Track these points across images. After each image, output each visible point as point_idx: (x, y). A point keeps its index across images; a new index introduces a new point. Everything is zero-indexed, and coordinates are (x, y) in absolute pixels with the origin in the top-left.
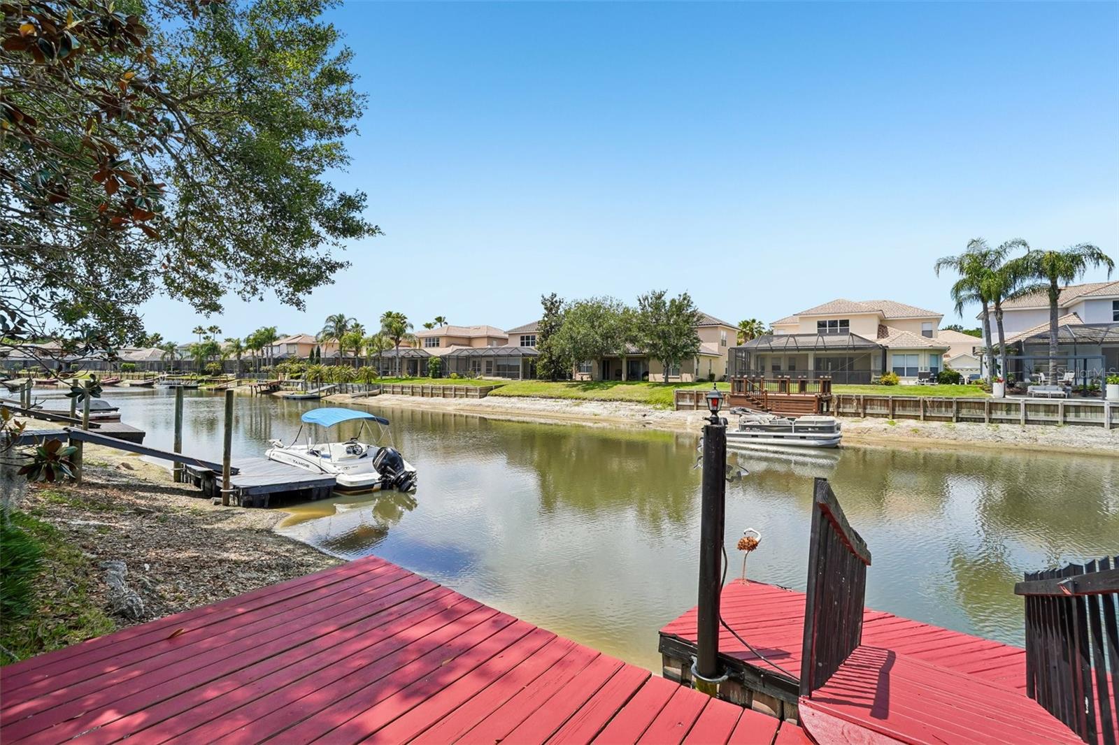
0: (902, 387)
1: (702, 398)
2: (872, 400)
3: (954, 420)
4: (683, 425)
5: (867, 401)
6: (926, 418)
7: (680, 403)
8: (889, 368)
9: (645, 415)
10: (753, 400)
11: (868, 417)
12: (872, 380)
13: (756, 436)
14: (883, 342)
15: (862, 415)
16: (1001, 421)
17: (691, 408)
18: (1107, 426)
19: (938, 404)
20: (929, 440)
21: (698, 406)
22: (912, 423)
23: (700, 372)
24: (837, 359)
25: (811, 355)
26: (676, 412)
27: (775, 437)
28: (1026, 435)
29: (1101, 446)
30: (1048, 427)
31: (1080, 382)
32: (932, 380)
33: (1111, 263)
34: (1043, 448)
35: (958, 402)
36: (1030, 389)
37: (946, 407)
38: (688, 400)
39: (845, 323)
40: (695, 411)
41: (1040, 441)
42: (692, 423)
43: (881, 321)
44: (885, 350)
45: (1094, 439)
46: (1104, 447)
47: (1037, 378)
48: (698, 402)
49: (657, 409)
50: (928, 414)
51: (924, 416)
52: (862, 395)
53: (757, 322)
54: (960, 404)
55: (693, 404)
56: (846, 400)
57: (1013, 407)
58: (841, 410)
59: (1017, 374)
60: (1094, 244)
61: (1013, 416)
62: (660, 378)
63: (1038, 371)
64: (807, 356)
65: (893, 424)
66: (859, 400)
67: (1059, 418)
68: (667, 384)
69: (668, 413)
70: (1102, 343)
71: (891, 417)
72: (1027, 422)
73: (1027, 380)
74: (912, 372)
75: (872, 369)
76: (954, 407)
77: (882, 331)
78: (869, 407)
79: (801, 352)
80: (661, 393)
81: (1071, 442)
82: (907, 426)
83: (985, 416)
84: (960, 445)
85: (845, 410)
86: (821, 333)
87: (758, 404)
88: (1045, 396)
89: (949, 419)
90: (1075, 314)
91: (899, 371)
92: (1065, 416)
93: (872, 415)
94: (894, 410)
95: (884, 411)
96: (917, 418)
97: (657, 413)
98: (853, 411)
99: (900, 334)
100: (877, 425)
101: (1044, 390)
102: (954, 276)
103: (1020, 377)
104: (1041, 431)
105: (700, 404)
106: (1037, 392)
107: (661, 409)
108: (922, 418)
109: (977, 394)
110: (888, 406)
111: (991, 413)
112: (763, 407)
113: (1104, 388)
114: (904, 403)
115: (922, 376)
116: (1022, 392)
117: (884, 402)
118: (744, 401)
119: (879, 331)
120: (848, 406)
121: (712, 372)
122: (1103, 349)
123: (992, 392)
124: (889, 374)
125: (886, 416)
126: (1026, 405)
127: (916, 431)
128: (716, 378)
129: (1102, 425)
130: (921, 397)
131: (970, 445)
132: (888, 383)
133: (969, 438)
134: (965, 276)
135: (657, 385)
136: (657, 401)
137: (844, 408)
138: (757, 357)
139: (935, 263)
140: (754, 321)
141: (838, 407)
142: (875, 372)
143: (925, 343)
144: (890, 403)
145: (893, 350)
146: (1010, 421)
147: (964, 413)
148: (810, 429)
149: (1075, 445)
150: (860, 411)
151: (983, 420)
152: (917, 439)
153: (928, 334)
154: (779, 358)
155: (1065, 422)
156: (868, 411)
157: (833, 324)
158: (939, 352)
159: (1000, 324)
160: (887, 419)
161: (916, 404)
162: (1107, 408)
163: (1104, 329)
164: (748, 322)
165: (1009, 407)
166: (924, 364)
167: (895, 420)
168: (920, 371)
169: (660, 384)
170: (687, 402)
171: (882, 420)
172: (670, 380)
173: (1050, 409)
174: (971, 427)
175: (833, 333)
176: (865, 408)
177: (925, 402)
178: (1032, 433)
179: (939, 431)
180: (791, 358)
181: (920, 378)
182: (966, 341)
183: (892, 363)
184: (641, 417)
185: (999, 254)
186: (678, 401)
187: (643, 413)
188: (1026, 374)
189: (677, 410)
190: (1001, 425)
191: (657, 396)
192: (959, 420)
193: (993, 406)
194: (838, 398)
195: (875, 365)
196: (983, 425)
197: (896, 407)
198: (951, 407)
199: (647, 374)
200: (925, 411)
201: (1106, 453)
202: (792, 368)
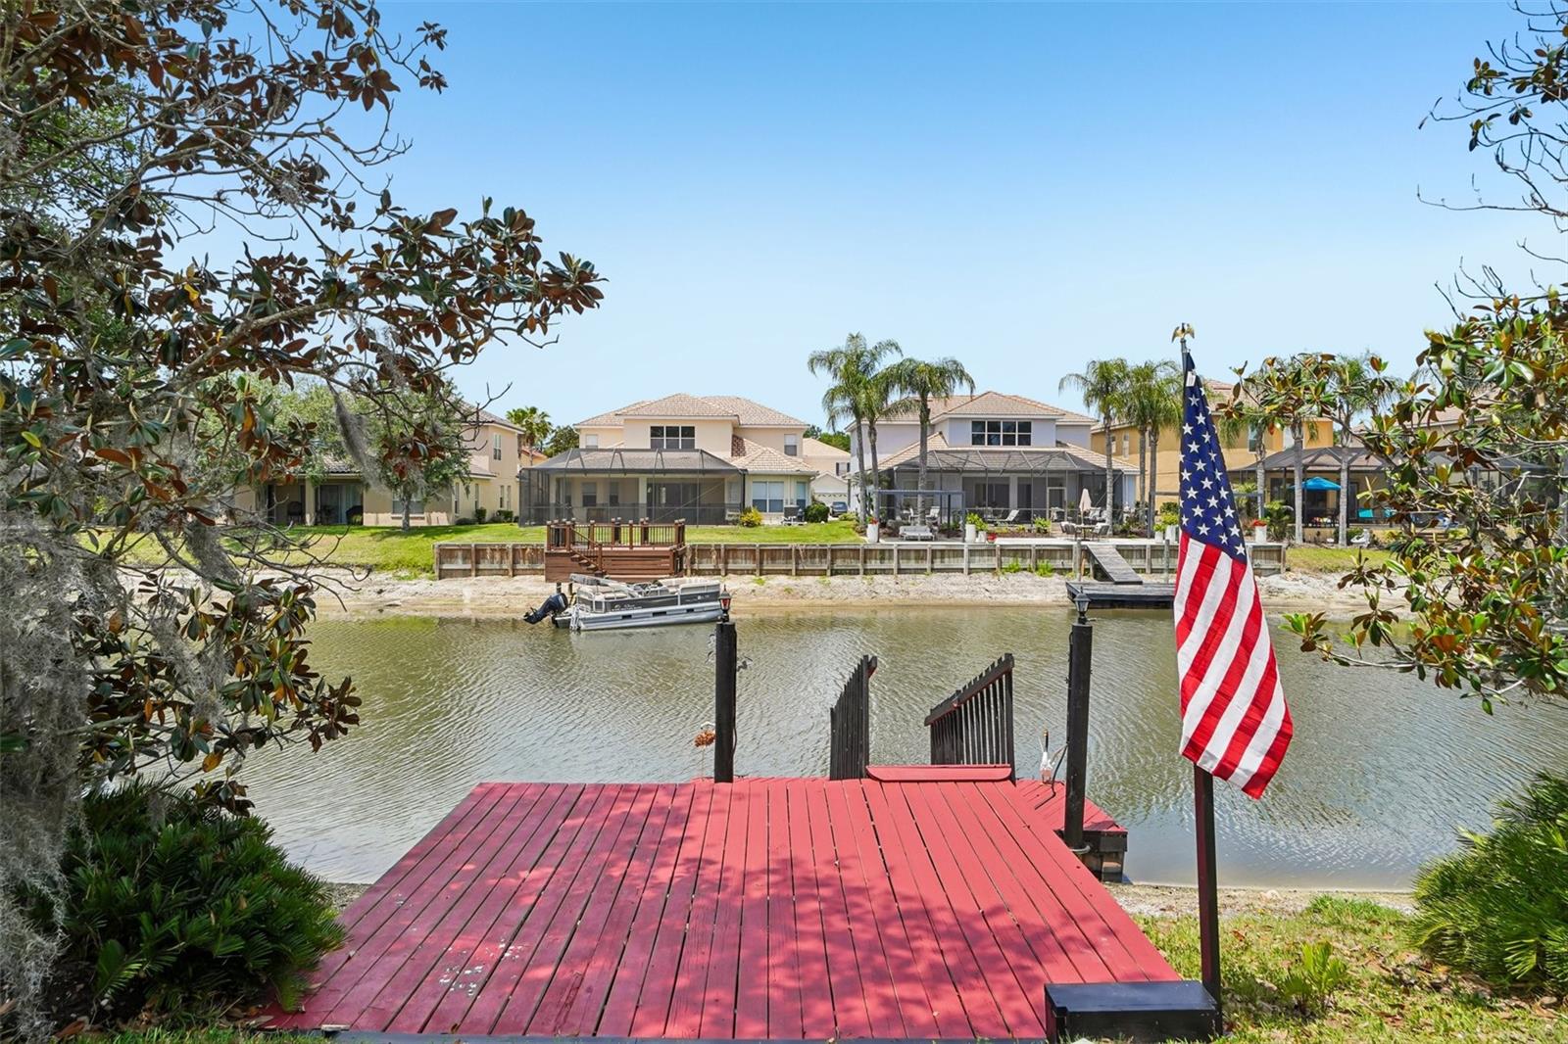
0: (767, 529)
1: (484, 558)
2: (735, 550)
3: (829, 573)
4: (459, 602)
5: (729, 552)
6: (799, 573)
7: (445, 567)
8: (749, 503)
9: (381, 592)
10: (581, 559)
11: (730, 575)
12: (727, 518)
13: (629, 617)
14: (738, 463)
15: (723, 573)
16: (876, 572)
17: (466, 573)
18: (966, 571)
19: (812, 553)
20: (804, 602)
21: (477, 570)
22: (782, 579)
23: (460, 507)
24: (678, 485)
25: (643, 479)
26: (439, 582)
27: (655, 614)
28: (898, 587)
29: (960, 595)
30: (918, 576)
31: (945, 520)
32: (799, 519)
33: (971, 382)
34: (915, 602)
35: (832, 550)
36: (902, 529)
37: (821, 558)
38: (460, 561)
39: (689, 432)
40: (473, 579)
41: (912, 595)
42: (473, 600)
43: (734, 428)
44: (743, 474)
45: (955, 588)
46: (964, 596)
47: (907, 515)
48: (477, 563)
49: (401, 579)
50: (801, 568)
51: (797, 570)
52: (722, 544)
53: (539, 412)
54: (835, 552)
55: (468, 566)
56: (703, 551)
57: (887, 554)
58: (696, 566)
59: (889, 510)
60: (959, 360)
61: (886, 565)
62: (387, 519)
63: (907, 508)
64: (637, 481)
65: (762, 583)
66: (719, 550)
67: (927, 565)
68: (408, 531)
69: (423, 584)
70: (963, 471)
71: (757, 573)
72: (900, 571)
73: (898, 518)
74: (776, 506)
75: (726, 502)
76: (829, 557)
77: (737, 447)
78: (731, 561)
79: (628, 476)
80: (401, 548)
81: (938, 592)
82: (779, 585)
83: (860, 566)
84: (837, 606)
85: (702, 567)
86: (656, 446)
87: (588, 564)
88: (915, 539)
89: (823, 573)
90: (941, 433)
91: (760, 505)
92: (932, 562)
93: (735, 572)
94: (761, 563)
95: (750, 565)
96: (787, 572)
97: (404, 586)
98: (711, 566)
99: (760, 451)
100: (743, 585)
101: (916, 532)
102: (826, 380)
103: (891, 515)
104: (911, 581)
105: (481, 566)
106: (908, 534)
107: (409, 579)
108: (794, 572)
109: (852, 538)
110: (754, 559)
111: (865, 562)
112: (596, 569)
113: (964, 526)
114: (774, 554)
115: (788, 512)
116: (894, 533)
117: (750, 552)
118: (567, 561)
119: (733, 445)
120: (705, 560)
121: (479, 507)
122: (964, 478)
123: (865, 535)
124: (750, 511)
125: (751, 572)
126: (898, 551)
127: (788, 591)
128: (488, 517)
129: (961, 570)
130: (792, 545)
131: (846, 605)
132: (750, 524)
133: (845, 596)
134: (837, 383)
135: (390, 534)
136: (399, 564)
137: (700, 563)
138: (558, 481)
139: (807, 360)
140: (534, 410)
141: (692, 562)
142: (732, 507)
143: (790, 465)
144: (757, 554)
145: (755, 475)
146: (884, 572)
147: (839, 564)
148: (699, 598)
149: (941, 595)
150: (721, 566)
151: (856, 572)
152: (791, 601)
153: (791, 450)
154: (594, 484)
155: (933, 570)
156: (731, 566)
157: (672, 431)
158: (805, 479)
159: (874, 448)
160: (753, 577)
161: (787, 554)
162: (966, 551)
163: (965, 456)
164: (523, 412)
165: (883, 554)
166: (789, 494)
167: (763, 577)
168: (785, 506)
169: (392, 532)
170: (459, 565)
171: (747, 578)
172: (412, 523)
173: (920, 555)
174: (846, 582)
175: (672, 447)
176: (726, 563)
177: (797, 551)
178: (904, 586)
179: (813, 589)
180: (614, 485)
181: (786, 516)
182: (829, 454)
183: (753, 492)
184: (374, 595)
185: (874, 357)
186: (441, 563)
187: (378, 588)
188: (897, 510)
189: (440, 578)
190: (875, 577)
191: (397, 555)
192: (835, 573)
193: (868, 554)
194: (693, 548)
195: (731, 497)
196: (857, 577)
197: (765, 559)
198: (825, 557)
199: (358, 510)
200: (797, 564)
201: (963, 603)
202: (614, 500)
